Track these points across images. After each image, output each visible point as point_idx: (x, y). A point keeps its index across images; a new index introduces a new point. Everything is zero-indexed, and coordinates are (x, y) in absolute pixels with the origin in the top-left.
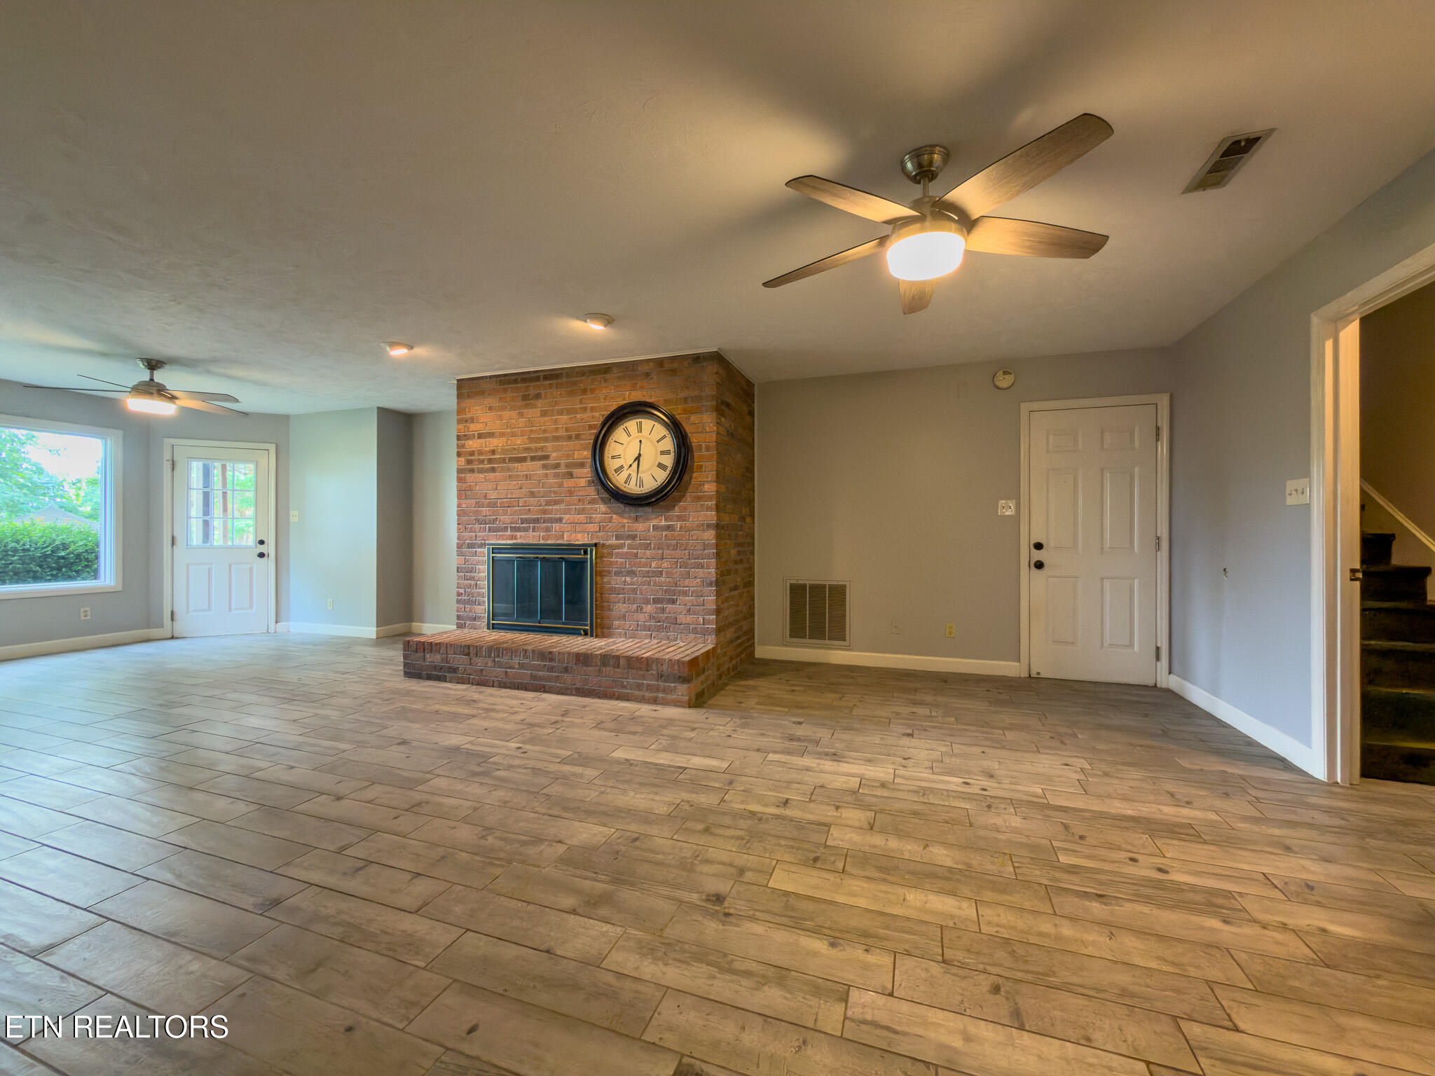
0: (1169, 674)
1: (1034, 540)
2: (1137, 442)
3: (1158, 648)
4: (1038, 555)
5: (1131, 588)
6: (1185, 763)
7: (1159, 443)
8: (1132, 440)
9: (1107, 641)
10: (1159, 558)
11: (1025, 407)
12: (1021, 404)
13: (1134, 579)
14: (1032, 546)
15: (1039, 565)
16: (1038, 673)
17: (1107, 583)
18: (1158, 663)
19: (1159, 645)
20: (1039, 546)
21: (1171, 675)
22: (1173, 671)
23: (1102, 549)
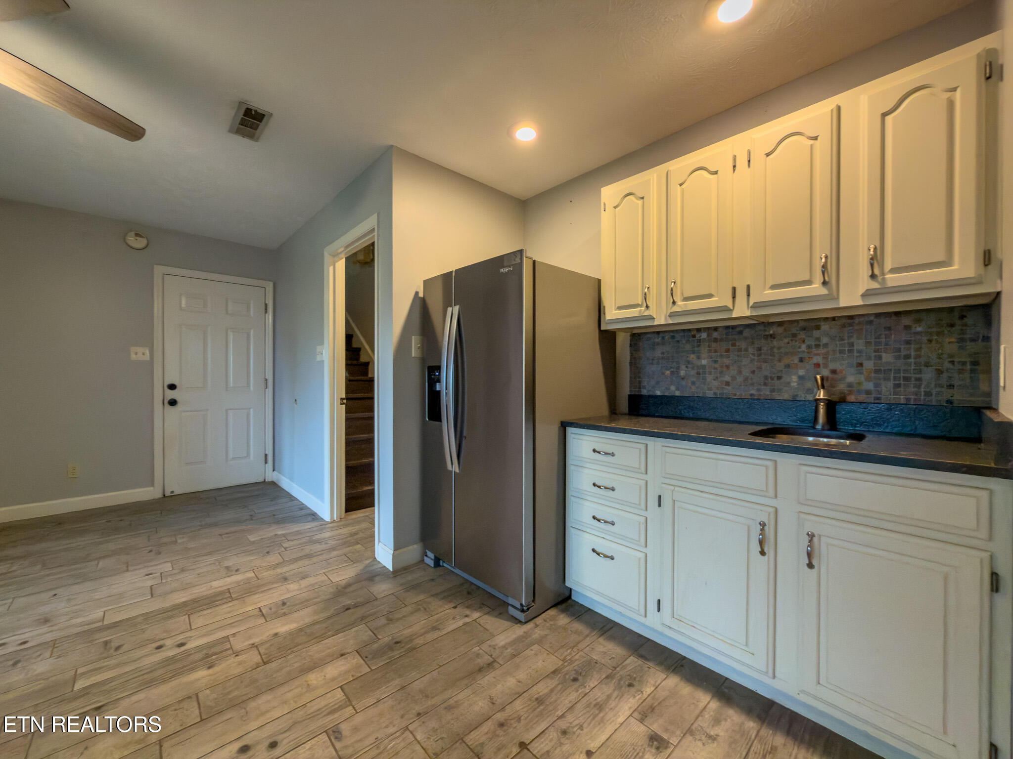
0: (274, 470)
1: (168, 382)
2: (252, 312)
3: (266, 455)
4: (171, 394)
5: (248, 415)
6: (252, 538)
7: (267, 315)
8: (248, 309)
9: (231, 455)
10: (267, 392)
11: (159, 270)
12: (155, 266)
13: (250, 409)
14: (166, 388)
15: (173, 403)
16: (172, 492)
17: (231, 413)
18: (267, 465)
19: (267, 453)
20: (172, 387)
21: (275, 472)
22: (276, 469)
23: (227, 387)
